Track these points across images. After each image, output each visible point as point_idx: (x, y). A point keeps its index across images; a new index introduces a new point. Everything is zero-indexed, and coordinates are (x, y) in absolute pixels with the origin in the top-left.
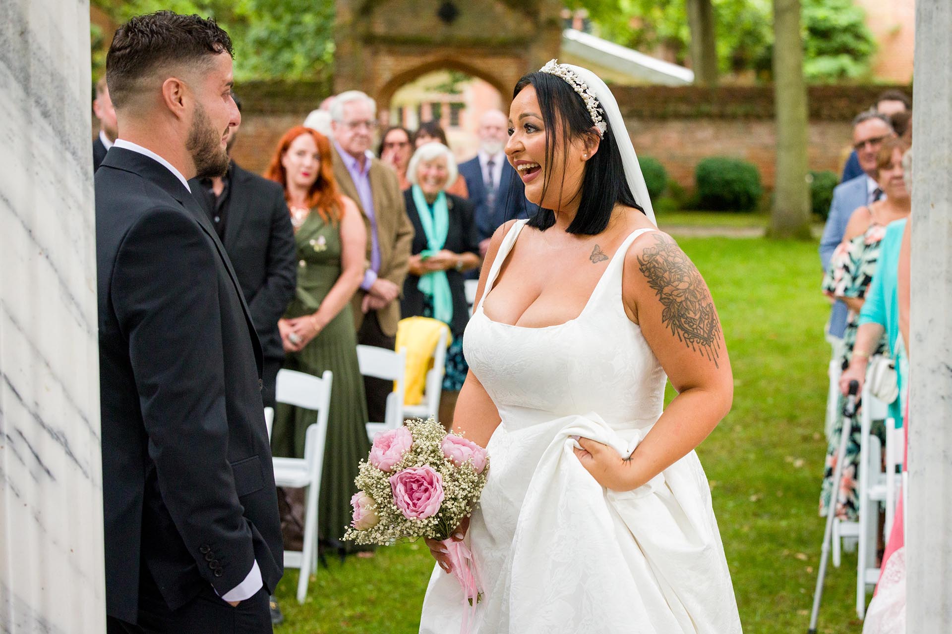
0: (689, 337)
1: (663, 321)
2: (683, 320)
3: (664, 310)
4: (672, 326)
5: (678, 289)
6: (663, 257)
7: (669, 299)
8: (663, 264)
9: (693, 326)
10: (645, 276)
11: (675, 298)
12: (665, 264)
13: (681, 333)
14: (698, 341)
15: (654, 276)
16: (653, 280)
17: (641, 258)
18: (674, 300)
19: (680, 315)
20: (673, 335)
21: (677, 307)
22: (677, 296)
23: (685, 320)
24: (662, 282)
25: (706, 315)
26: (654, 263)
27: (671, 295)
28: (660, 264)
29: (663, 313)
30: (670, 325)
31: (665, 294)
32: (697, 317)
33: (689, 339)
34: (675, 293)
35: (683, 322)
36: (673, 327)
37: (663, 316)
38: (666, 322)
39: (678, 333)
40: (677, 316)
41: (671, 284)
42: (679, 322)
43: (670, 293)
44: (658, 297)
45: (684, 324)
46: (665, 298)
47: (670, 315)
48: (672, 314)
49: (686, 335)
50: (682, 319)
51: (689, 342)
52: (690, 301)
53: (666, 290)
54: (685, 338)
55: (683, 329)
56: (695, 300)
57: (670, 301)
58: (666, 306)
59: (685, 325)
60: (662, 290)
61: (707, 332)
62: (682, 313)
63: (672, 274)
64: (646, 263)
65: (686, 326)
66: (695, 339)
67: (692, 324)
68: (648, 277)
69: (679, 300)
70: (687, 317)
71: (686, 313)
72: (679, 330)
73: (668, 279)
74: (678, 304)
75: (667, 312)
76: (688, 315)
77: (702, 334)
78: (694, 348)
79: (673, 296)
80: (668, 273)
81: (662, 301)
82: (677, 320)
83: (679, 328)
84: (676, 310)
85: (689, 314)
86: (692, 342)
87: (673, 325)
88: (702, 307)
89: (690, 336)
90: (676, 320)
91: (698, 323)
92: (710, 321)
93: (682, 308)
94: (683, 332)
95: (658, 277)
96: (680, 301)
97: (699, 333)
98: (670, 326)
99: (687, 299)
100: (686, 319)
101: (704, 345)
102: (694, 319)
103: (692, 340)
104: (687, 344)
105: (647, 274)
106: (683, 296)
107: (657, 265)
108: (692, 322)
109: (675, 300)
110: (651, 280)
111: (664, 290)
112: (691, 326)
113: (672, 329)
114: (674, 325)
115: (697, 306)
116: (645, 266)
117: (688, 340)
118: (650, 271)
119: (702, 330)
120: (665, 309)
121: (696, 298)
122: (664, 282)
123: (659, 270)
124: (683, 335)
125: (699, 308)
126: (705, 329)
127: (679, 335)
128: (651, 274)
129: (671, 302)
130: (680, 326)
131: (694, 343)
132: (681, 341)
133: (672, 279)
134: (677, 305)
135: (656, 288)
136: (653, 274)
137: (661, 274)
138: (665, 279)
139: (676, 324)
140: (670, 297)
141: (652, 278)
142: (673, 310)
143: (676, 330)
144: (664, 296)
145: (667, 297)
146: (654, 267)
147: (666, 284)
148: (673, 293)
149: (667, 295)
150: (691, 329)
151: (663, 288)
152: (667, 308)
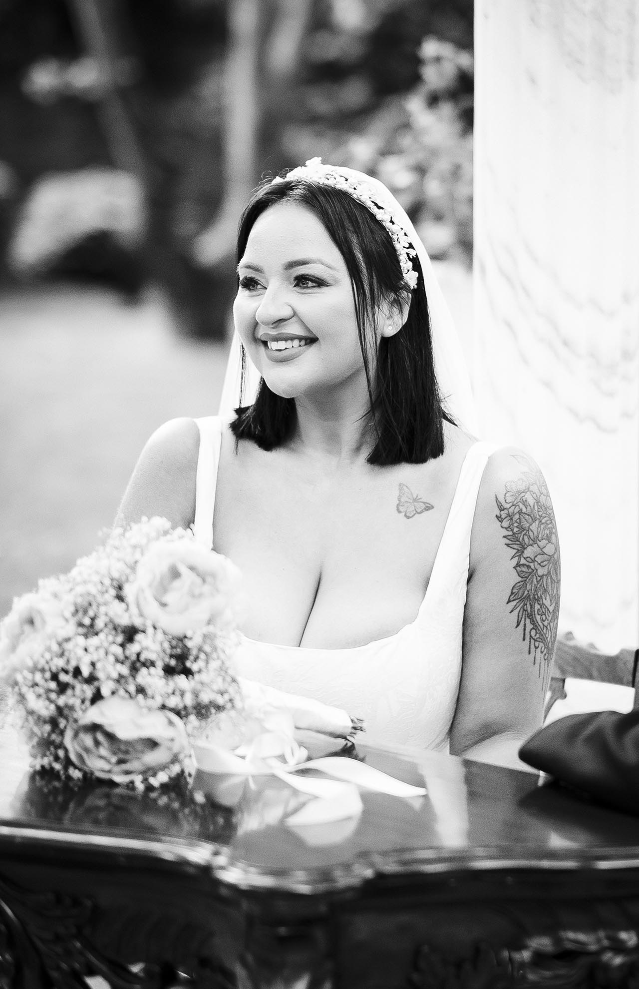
0: (536, 637)
1: (509, 601)
2: (537, 607)
3: (515, 585)
4: (520, 609)
5: (544, 554)
6: (535, 495)
7: (529, 567)
8: (534, 506)
9: (544, 621)
10: (501, 527)
11: (537, 566)
12: (536, 507)
13: (529, 626)
14: (542, 650)
15: (517, 527)
16: (514, 534)
17: (501, 499)
18: (535, 571)
19: (536, 597)
20: (516, 626)
21: (536, 583)
22: (539, 564)
23: (539, 607)
24: (526, 537)
26: (521, 506)
27: (533, 561)
28: (529, 508)
29: (513, 589)
30: (519, 608)
31: (524, 558)
32: (552, 609)
33: (535, 641)
34: (539, 559)
35: (536, 611)
36: (520, 615)
37: (512, 593)
38: (514, 603)
39: (525, 624)
40: (532, 596)
41: (538, 542)
42: (531, 608)
43: (533, 558)
44: (515, 560)
45: (536, 613)
46: (523, 565)
47: (523, 594)
48: (526, 592)
49: (533, 633)
50: (536, 604)
51: (532, 646)
53: (529, 552)
54: (531, 636)
55: (533, 622)
57: (530, 570)
58: (521, 577)
59: (537, 616)
60: (523, 552)
62: (539, 595)
63: (542, 526)
64: (507, 506)
65: (538, 617)
66: (541, 644)
67: (544, 618)
68: (506, 528)
69: (541, 571)
70: (543, 603)
71: (543, 597)
72: (528, 621)
73: (536, 533)
74: (539, 578)
75: (520, 588)
77: (549, 639)
78: (535, 658)
79: (536, 563)
80: (537, 522)
81: (518, 568)
82: (530, 604)
83: (528, 617)
84: (533, 588)
86: (536, 648)
87: (522, 610)
89: (538, 636)
90: (528, 604)
93: (541, 585)
94: (532, 626)
95: (521, 528)
96: (540, 574)
97: (547, 636)
98: (516, 612)
99: (549, 573)
100: (541, 607)
101: (545, 660)
102: (548, 610)
103: (537, 644)
104: (529, 647)
105: (506, 524)
106: (547, 567)
107: (524, 510)
108: (545, 614)
109: (537, 570)
110: (511, 533)
111: (525, 551)
112: (542, 620)
113: (517, 616)
114: (524, 610)
116: (506, 511)
117: (532, 641)
118: (511, 519)
119: (550, 633)
120: (519, 582)
122: (529, 537)
123: (527, 517)
124: (531, 631)
127: (525, 630)
128: (513, 524)
129: (530, 573)
130: (531, 615)
131: (537, 650)
132: (524, 640)
133: (540, 536)
134: (537, 578)
135: (515, 546)
136: (516, 525)
137: (528, 525)
138: (531, 534)
139: (527, 610)
140: (532, 565)
141: (512, 530)
142: (529, 587)
143: (523, 619)
144: (523, 561)
145: (528, 564)
146: (520, 512)
147: (531, 542)
148: (536, 559)
149: (528, 559)
150: (542, 626)
151: (525, 549)
152: (522, 581)
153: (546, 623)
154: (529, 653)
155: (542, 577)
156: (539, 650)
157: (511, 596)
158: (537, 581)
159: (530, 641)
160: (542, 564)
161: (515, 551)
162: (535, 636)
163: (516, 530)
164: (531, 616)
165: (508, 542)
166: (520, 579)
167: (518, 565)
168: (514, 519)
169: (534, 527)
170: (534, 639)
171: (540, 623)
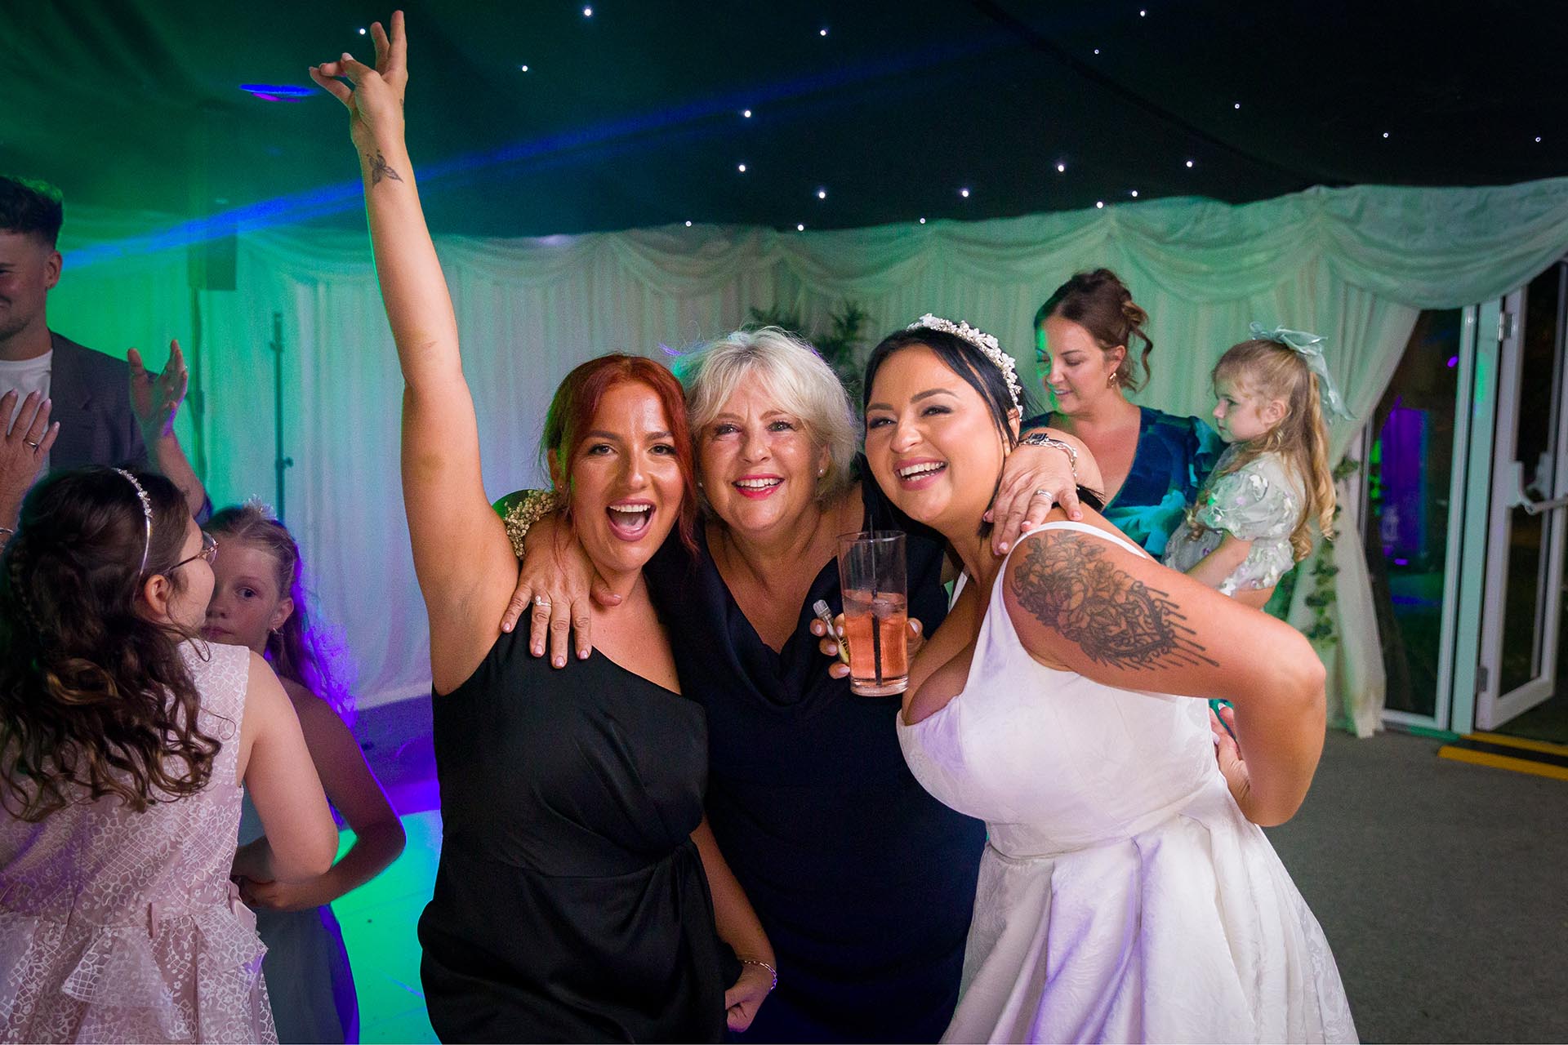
2: (1112, 645)
5: (1072, 611)
8: (1039, 583)
9: (1129, 641)
13: (1127, 660)
14: (1157, 654)
19: (1104, 640)
23: (1115, 642)
25: (1134, 609)
29: (1086, 653)
32: (1124, 626)
33: (1143, 660)
35: (1116, 647)
37: (1090, 656)
38: (1099, 659)
39: (1125, 664)
40: (1101, 646)
42: (1111, 651)
47: (1095, 650)
48: (1095, 647)
49: (1135, 659)
52: (1098, 614)
54: (1137, 662)
56: (1104, 606)
59: (1119, 648)
61: (1154, 631)
62: (1104, 637)
63: (1055, 594)
65: (1123, 648)
66: (1151, 654)
70: (1113, 637)
74: (1088, 630)
75: (1089, 650)
76: (1113, 634)
77: (1150, 640)
82: (1107, 650)
84: (1094, 640)
86: (1151, 661)
88: (1120, 606)
89: (1139, 656)
90: (1105, 651)
91: (1131, 632)
92: (1147, 612)
93: (1096, 631)
94: (1128, 658)
96: (1087, 625)
97: (1145, 643)
99: (1092, 615)
100: (1117, 640)
101: (1168, 652)
102: (1122, 632)
103: (1149, 658)
104: (1147, 667)
106: (1085, 616)
108: (1123, 639)
112: (1128, 645)
113: (1112, 663)
114: (1110, 657)
115: (1113, 611)
117: (1144, 663)
119: (1146, 637)
121: (1103, 601)
124: (1132, 660)
125: (1117, 610)
126: (1149, 631)
127: (1128, 665)
132: (1138, 670)
142: (1090, 642)
153: (1132, 640)
155: (1089, 623)
156: (1155, 659)
171: (1127, 648)
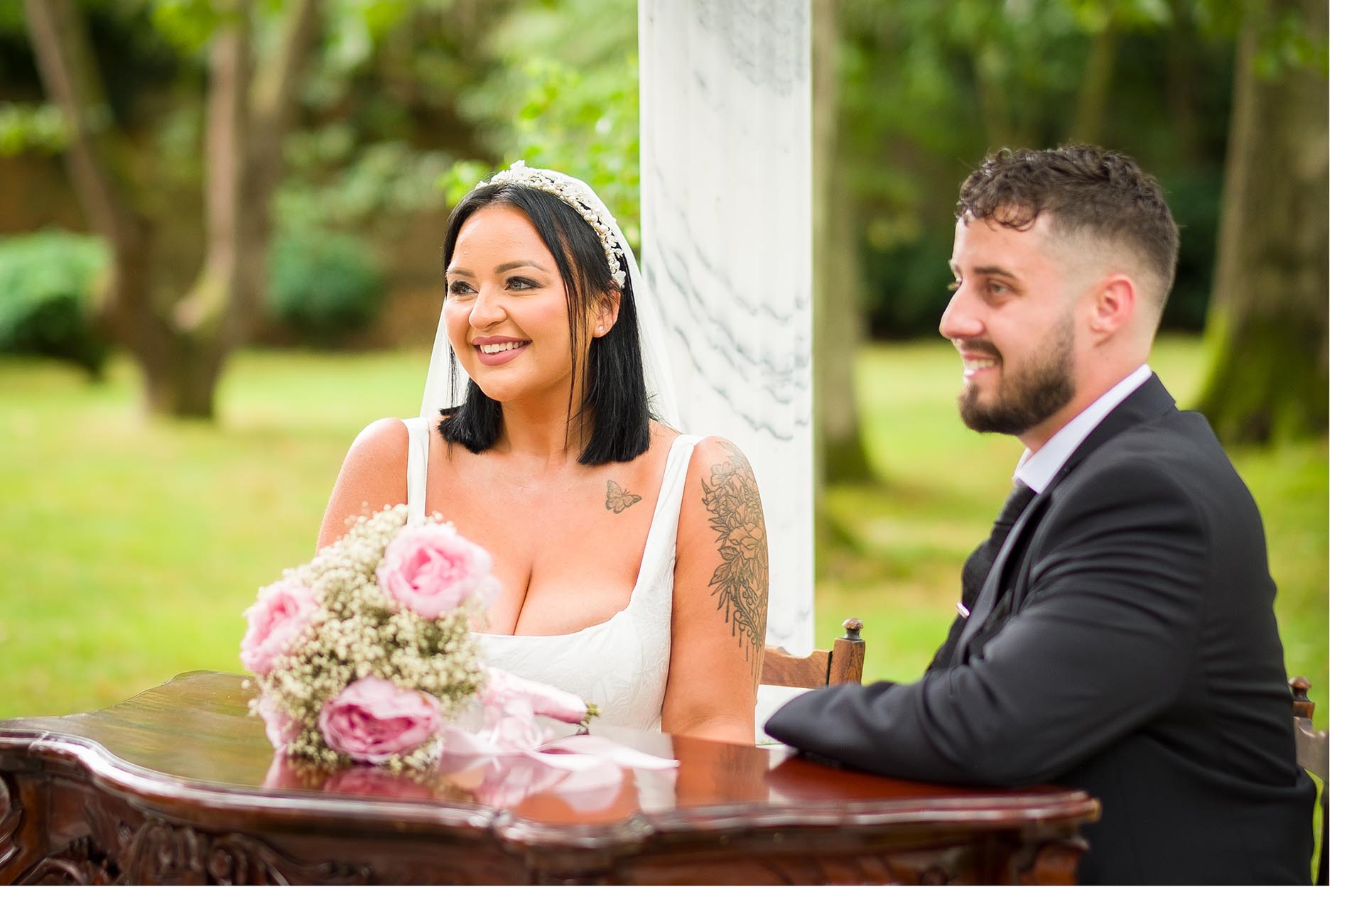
0: (740, 620)
1: (711, 584)
2: (742, 589)
3: (719, 567)
4: (722, 593)
5: (751, 537)
6: (741, 479)
7: (734, 549)
8: (741, 488)
9: (751, 605)
10: (708, 510)
11: (743, 549)
12: (743, 490)
13: (733, 608)
14: (750, 633)
15: (723, 509)
16: (720, 516)
17: (707, 482)
19: (742, 580)
20: (719, 609)
21: (742, 566)
22: (746, 547)
23: (744, 590)
24: (732, 520)
26: (728, 488)
27: (739, 544)
28: (736, 491)
29: (716, 571)
30: (721, 591)
31: (730, 541)
32: (759, 593)
33: (740, 624)
34: (745, 542)
35: (741, 593)
36: (723, 596)
37: (715, 576)
38: (717, 585)
39: (728, 606)
40: (736, 579)
41: (745, 526)
42: (736, 590)
43: (739, 540)
44: (720, 544)
45: (741, 596)
46: (729, 547)
47: (727, 576)
48: (730, 575)
49: (738, 615)
50: (741, 587)
51: (737, 629)
53: (735, 535)
54: (735, 618)
55: (737, 604)
56: (763, 564)
57: (736, 553)
58: (726, 560)
60: (729, 534)
62: (745, 578)
63: (749, 510)
64: (713, 489)
65: (744, 601)
66: (748, 628)
67: (751, 602)
68: (712, 511)
69: (747, 555)
70: (750, 587)
71: (750, 581)
72: (731, 603)
73: (742, 516)
74: (745, 561)
75: (724, 571)
78: (740, 640)
79: (742, 546)
80: (744, 506)
81: (723, 551)
82: (735, 586)
83: (732, 600)
84: (738, 570)
85: (752, 583)
86: (742, 630)
87: (725, 592)
89: (743, 618)
90: (732, 586)
91: (759, 600)
93: (747, 569)
94: (736, 608)
95: (727, 510)
96: (747, 557)
97: (754, 620)
98: (718, 595)
99: (756, 557)
100: (747, 591)
102: (755, 594)
103: (742, 627)
104: (734, 629)
105: (712, 507)
106: (754, 550)
107: (731, 492)
108: (754, 597)
109: (743, 553)
110: (717, 516)
111: (731, 533)
112: (749, 604)
113: (721, 599)
114: (727, 592)
116: (712, 494)
117: (737, 623)
118: (718, 501)
120: (723, 565)
122: (736, 520)
123: (733, 499)
124: (735, 613)
127: (728, 612)
128: (719, 507)
129: (736, 556)
130: (736, 597)
131: (742, 632)
132: (727, 621)
133: (747, 518)
134: (743, 561)
135: (721, 529)
136: (722, 507)
137: (735, 507)
138: (737, 515)
139: (730, 592)
140: (738, 548)
141: (718, 513)
142: (733, 570)
143: (726, 602)
144: (728, 543)
145: (733, 546)
146: (727, 495)
147: (738, 524)
148: (742, 542)
149: (734, 542)
150: (748, 610)
151: (730, 531)
152: (726, 564)
153: (752, 607)
154: (734, 635)
155: (749, 559)
156: (745, 633)
157: (713, 578)
158: (743, 564)
159: (734, 624)
160: (749, 547)
161: (721, 533)
162: (740, 618)
163: (722, 512)
164: (735, 599)
165: (714, 524)
166: (724, 561)
167: (723, 547)
168: (721, 502)
169: (741, 509)
170: (738, 621)
171: (746, 606)
